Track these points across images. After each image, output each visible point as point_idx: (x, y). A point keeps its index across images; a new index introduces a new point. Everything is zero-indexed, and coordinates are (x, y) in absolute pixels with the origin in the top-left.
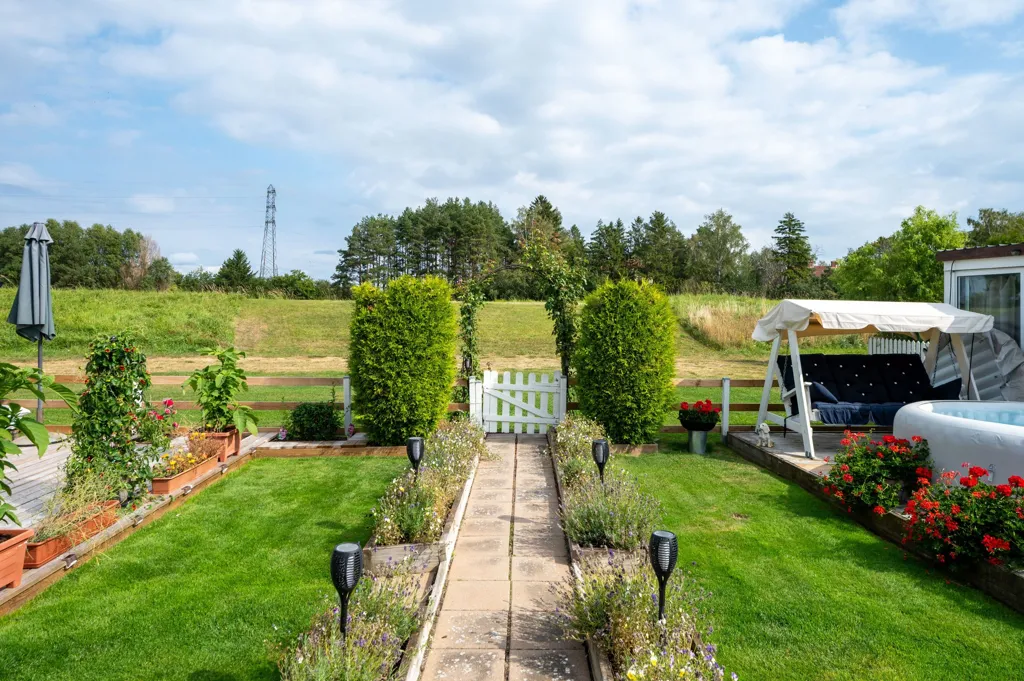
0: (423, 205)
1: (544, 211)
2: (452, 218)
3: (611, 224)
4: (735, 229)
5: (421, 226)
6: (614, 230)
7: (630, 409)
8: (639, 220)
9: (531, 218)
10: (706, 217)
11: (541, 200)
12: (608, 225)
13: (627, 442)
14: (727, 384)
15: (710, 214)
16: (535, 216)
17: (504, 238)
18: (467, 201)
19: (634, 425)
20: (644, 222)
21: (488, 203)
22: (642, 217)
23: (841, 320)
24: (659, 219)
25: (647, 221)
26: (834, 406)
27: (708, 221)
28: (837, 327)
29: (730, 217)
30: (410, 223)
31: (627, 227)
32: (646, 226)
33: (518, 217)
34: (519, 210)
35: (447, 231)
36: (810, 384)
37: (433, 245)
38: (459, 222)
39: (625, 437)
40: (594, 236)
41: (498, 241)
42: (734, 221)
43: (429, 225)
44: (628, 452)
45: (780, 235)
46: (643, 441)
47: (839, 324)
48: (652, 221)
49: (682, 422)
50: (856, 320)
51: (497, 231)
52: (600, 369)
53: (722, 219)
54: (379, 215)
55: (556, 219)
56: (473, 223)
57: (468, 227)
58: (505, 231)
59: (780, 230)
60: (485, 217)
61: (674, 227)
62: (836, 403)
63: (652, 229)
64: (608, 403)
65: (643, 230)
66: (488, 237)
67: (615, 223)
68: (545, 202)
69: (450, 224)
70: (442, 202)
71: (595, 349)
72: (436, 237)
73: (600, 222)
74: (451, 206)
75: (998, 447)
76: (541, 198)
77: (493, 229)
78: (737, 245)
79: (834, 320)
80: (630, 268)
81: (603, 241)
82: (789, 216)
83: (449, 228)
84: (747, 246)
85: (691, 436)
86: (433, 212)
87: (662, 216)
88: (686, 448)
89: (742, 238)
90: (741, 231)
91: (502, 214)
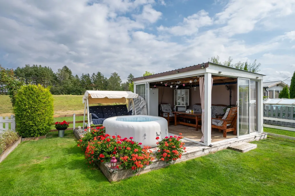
0: (24, 66)
1: (66, 70)
2: (35, 71)
3: (86, 74)
4: (119, 77)
5: (24, 73)
6: (87, 76)
7: (32, 126)
8: (94, 74)
9: (62, 72)
10: (111, 74)
11: (65, 67)
12: (85, 75)
13: (33, 136)
14: (74, 116)
15: (112, 73)
16: (63, 71)
17: (54, 77)
18: (40, 66)
19: (35, 131)
20: (95, 74)
21: (48, 67)
22: (95, 73)
23: (98, 96)
24: (99, 74)
25: (96, 74)
26: (97, 119)
27: (112, 75)
28: (97, 98)
29: (117, 74)
30: (19, 72)
31: (91, 76)
32: (96, 75)
33: (58, 71)
34: (58, 69)
35: (34, 75)
36: (91, 114)
37: (28, 79)
38: (37, 72)
39: (32, 135)
40: (81, 78)
41: (51, 78)
42: (118, 75)
43: (26, 73)
44: (34, 139)
45: (129, 79)
46: (39, 135)
47: (97, 97)
48: (97, 74)
49: (56, 128)
50: (102, 96)
51: (51, 75)
52: (21, 114)
53: (115, 74)
54: (7, 69)
55: (70, 73)
56: (43, 73)
57: (41, 74)
58: (54, 75)
59: (129, 77)
60: (47, 71)
61: (103, 76)
62: (98, 119)
63: (97, 76)
64: (25, 125)
65: (95, 77)
66: (48, 77)
67: (87, 74)
68: (66, 68)
69: (34, 73)
70: (31, 66)
71: (19, 107)
72: (29, 76)
73: (83, 74)
74: (35, 68)
75: (117, 127)
76: (65, 66)
77: (50, 75)
78: (119, 81)
79: (96, 96)
80: (92, 87)
81: (84, 79)
82: (131, 74)
83: (34, 74)
84: (121, 81)
85: (59, 132)
86: (28, 69)
87: (100, 73)
88: (57, 136)
89: (120, 80)
90: (120, 78)
91: (53, 70)
